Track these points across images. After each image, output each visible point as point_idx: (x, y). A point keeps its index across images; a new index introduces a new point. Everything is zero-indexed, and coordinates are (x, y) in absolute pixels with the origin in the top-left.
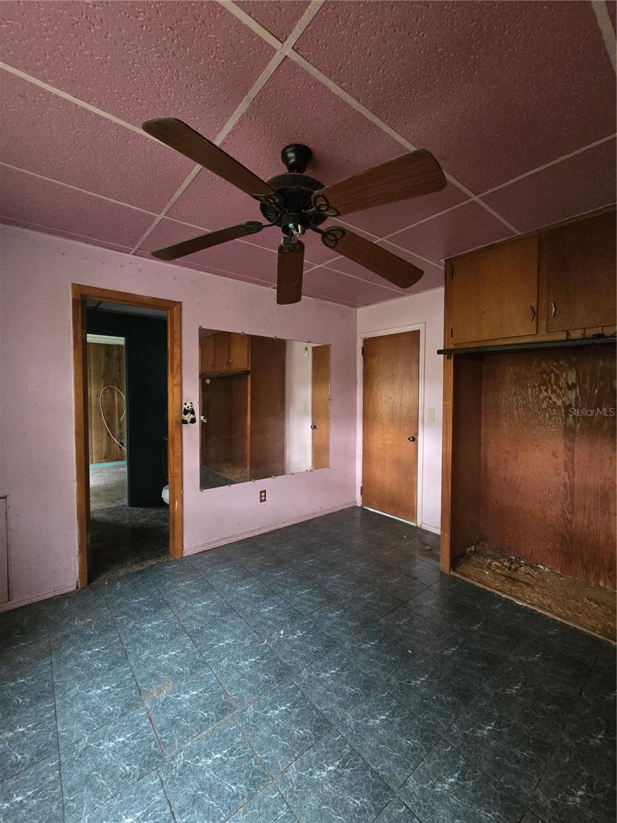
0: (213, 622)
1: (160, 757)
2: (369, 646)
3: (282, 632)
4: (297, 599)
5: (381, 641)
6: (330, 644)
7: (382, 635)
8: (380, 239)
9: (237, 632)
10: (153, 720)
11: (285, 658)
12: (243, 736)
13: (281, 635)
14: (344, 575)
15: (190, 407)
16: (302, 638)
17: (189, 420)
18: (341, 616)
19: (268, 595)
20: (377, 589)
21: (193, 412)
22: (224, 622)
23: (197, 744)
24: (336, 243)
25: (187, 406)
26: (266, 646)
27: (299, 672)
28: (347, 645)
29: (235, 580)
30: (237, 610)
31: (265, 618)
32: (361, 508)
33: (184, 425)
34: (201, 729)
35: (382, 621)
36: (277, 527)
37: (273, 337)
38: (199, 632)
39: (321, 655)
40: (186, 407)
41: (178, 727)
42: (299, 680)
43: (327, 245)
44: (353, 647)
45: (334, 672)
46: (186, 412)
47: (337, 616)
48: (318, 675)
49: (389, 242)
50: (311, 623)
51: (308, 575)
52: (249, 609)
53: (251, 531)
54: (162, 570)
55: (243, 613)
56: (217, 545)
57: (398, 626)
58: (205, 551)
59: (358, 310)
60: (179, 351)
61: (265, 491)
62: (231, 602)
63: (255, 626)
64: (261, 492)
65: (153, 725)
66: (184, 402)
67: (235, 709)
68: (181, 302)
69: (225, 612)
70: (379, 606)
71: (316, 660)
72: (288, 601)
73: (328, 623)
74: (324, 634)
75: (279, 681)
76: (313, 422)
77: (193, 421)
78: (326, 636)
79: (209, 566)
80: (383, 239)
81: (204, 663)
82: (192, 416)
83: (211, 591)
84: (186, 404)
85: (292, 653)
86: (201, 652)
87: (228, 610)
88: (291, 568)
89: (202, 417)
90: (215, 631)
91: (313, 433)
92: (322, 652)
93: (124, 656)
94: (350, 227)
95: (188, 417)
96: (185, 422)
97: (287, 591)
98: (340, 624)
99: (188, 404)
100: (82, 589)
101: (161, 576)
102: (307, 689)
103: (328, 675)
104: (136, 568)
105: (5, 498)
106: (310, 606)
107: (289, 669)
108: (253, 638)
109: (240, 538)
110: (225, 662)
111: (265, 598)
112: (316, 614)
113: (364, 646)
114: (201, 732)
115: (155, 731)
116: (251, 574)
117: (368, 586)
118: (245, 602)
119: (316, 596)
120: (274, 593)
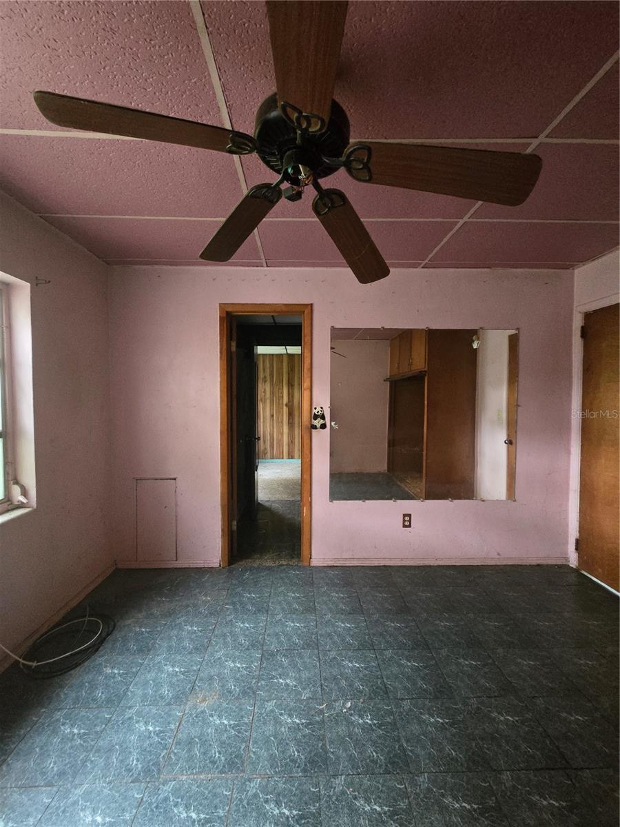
0: (290, 651)
1: (159, 772)
2: (457, 806)
3: (349, 705)
4: (395, 670)
5: (483, 812)
6: (398, 763)
7: (491, 802)
8: (535, 142)
9: (305, 675)
10: (181, 726)
11: (332, 742)
12: (229, 811)
13: (345, 708)
14: (484, 666)
15: (320, 412)
16: (368, 729)
17: (318, 426)
18: (442, 728)
19: (366, 645)
20: (529, 716)
21: (323, 417)
22: (301, 656)
23: (190, 783)
24: (369, 171)
25: (317, 411)
26: (321, 711)
27: (335, 776)
28: (423, 780)
29: (342, 612)
30: (320, 648)
31: (341, 674)
32: (576, 571)
33: (313, 430)
34: (203, 770)
35: (506, 776)
36: (427, 563)
37: (424, 328)
38: (272, 655)
39: (376, 771)
40: (315, 411)
41: (189, 750)
42: (329, 786)
43: (360, 180)
44: (429, 790)
45: (378, 809)
46: (316, 417)
47: (435, 725)
48: (355, 798)
49: (555, 141)
50: (392, 713)
51: (430, 642)
52: (333, 654)
53: (391, 559)
54: (287, 572)
55: (325, 655)
56: (348, 564)
57: (532, 806)
58: (334, 566)
59: (576, 271)
60: (309, 354)
61: (410, 516)
62: (321, 635)
63: (326, 679)
64: (405, 515)
65: (177, 732)
66: (314, 406)
67: (243, 771)
68: (312, 305)
69: (307, 645)
70: (517, 748)
71: (366, 773)
72: (382, 666)
73: (415, 728)
74: (398, 741)
75: (305, 771)
76: (508, 435)
77: (323, 426)
78: (401, 746)
79: (327, 584)
80: (542, 138)
81: (254, 693)
82: (322, 422)
83: (311, 613)
84: (315, 409)
85: (343, 742)
86: (259, 678)
87: (312, 644)
88: (413, 624)
89: (333, 423)
90: (285, 662)
91: (508, 450)
92: (380, 766)
93: (206, 645)
94: (453, 143)
95: (318, 423)
96: (314, 427)
97: (389, 653)
98: (433, 741)
99: (318, 409)
100: (223, 568)
101: (281, 578)
102: (329, 807)
103: (367, 808)
104: (270, 563)
105: (175, 479)
106: (405, 688)
107: (326, 760)
108: (315, 692)
109: (376, 563)
110: (270, 705)
111: (359, 649)
112: (406, 704)
113: (448, 800)
114: (201, 773)
115: (173, 741)
116: (361, 611)
117: (516, 702)
118: (334, 643)
119: (423, 679)
120: (372, 647)
